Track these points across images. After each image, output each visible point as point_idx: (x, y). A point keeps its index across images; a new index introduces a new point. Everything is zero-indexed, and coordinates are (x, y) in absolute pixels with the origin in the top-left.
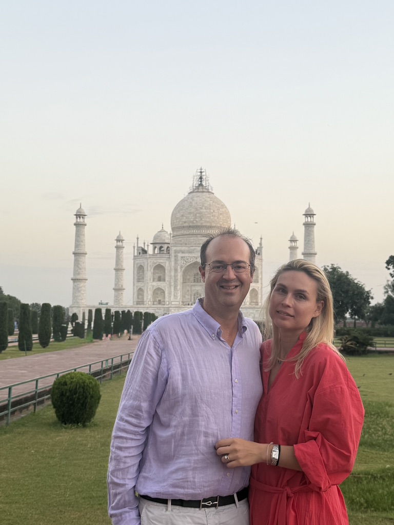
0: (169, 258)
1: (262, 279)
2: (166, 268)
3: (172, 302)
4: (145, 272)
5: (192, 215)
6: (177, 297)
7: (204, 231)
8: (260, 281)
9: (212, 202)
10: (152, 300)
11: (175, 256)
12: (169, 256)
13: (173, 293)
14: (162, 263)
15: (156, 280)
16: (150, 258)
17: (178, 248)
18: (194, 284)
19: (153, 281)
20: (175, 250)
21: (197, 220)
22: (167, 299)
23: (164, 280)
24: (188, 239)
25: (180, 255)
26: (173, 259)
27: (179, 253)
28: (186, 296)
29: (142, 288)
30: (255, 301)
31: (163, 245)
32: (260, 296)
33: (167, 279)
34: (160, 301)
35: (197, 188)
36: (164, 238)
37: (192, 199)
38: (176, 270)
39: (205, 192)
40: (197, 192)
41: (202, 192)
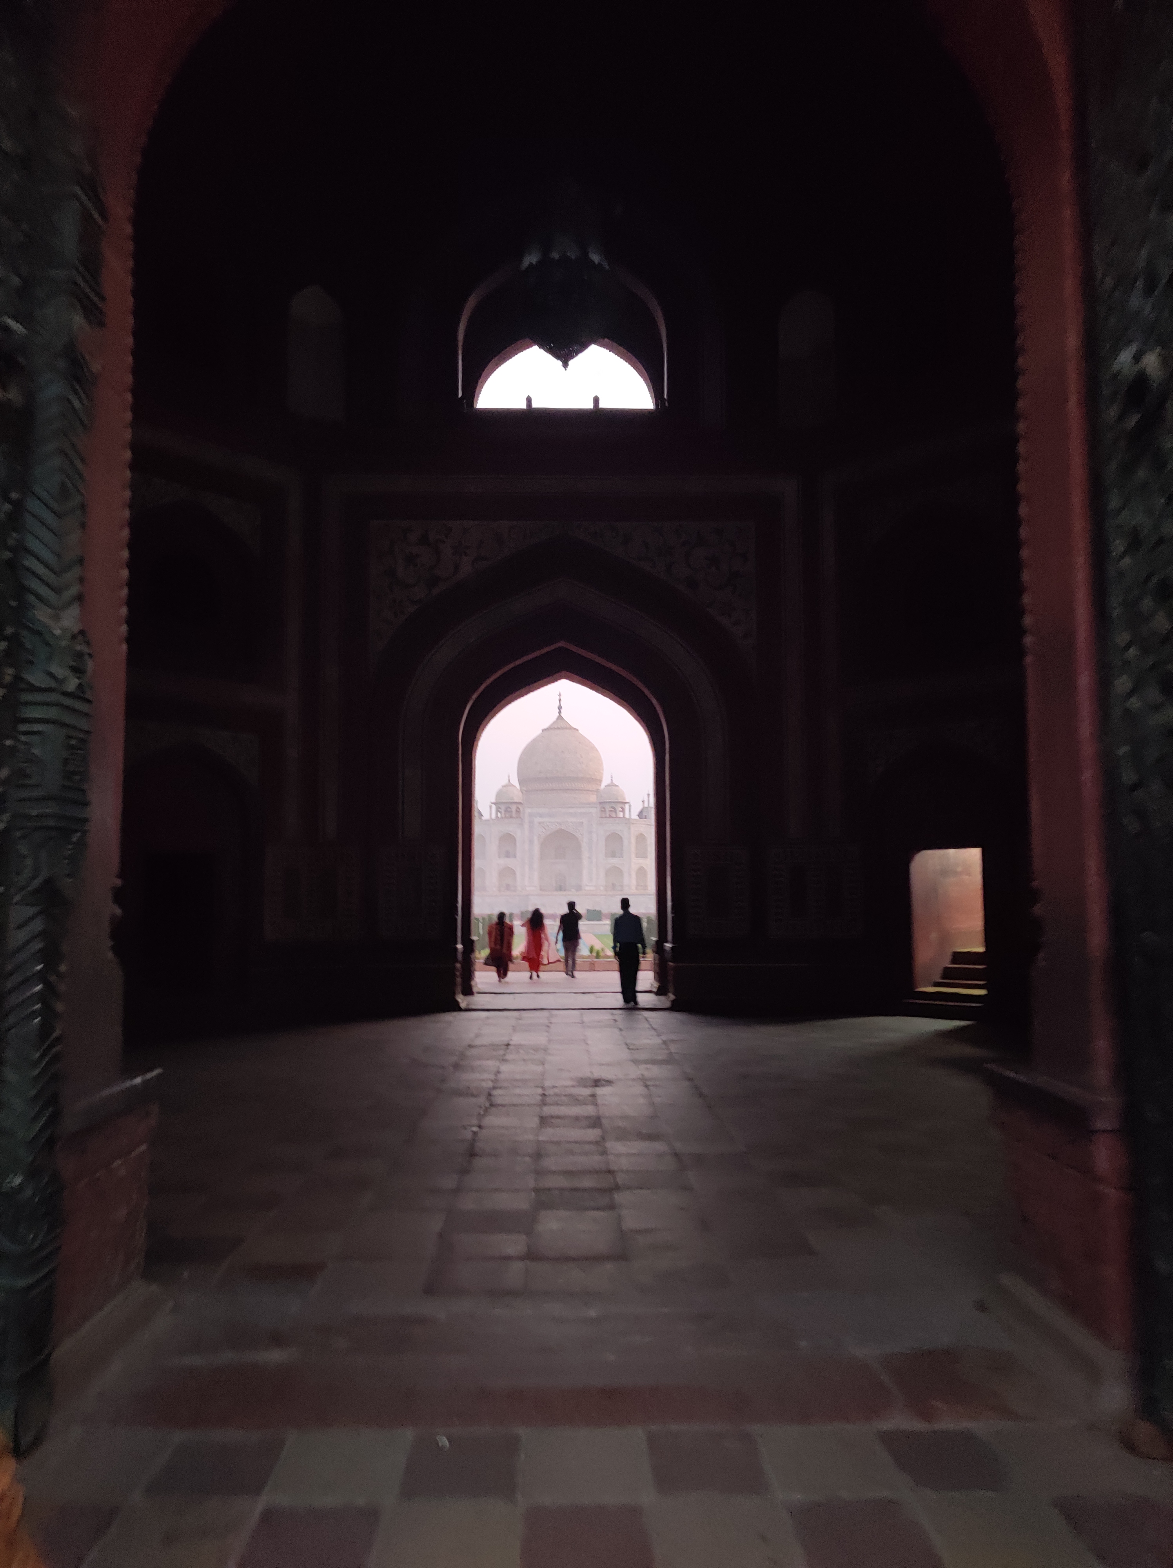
0: (521, 824)
2: (518, 838)
3: (525, 887)
5: (550, 762)
6: (534, 880)
7: (567, 785)
9: (576, 742)
10: (497, 885)
11: (529, 822)
12: (521, 821)
13: (527, 875)
14: (510, 831)
15: (502, 856)
17: (533, 810)
18: (554, 861)
19: (499, 857)
20: (529, 813)
21: (558, 768)
22: (519, 883)
23: (515, 856)
24: (544, 795)
25: (537, 820)
27: (535, 816)
28: (544, 878)
29: (483, 867)
30: (642, 884)
31: (509, 806)
32: (649, 877)
33: (518, 854)
34: (508, 885)
35: (554, 723)
36: (510, 795)
37: (548, 738)
38: (531, 842)
39: (566, 728)
40: (555, 728)
41: (562, 728)
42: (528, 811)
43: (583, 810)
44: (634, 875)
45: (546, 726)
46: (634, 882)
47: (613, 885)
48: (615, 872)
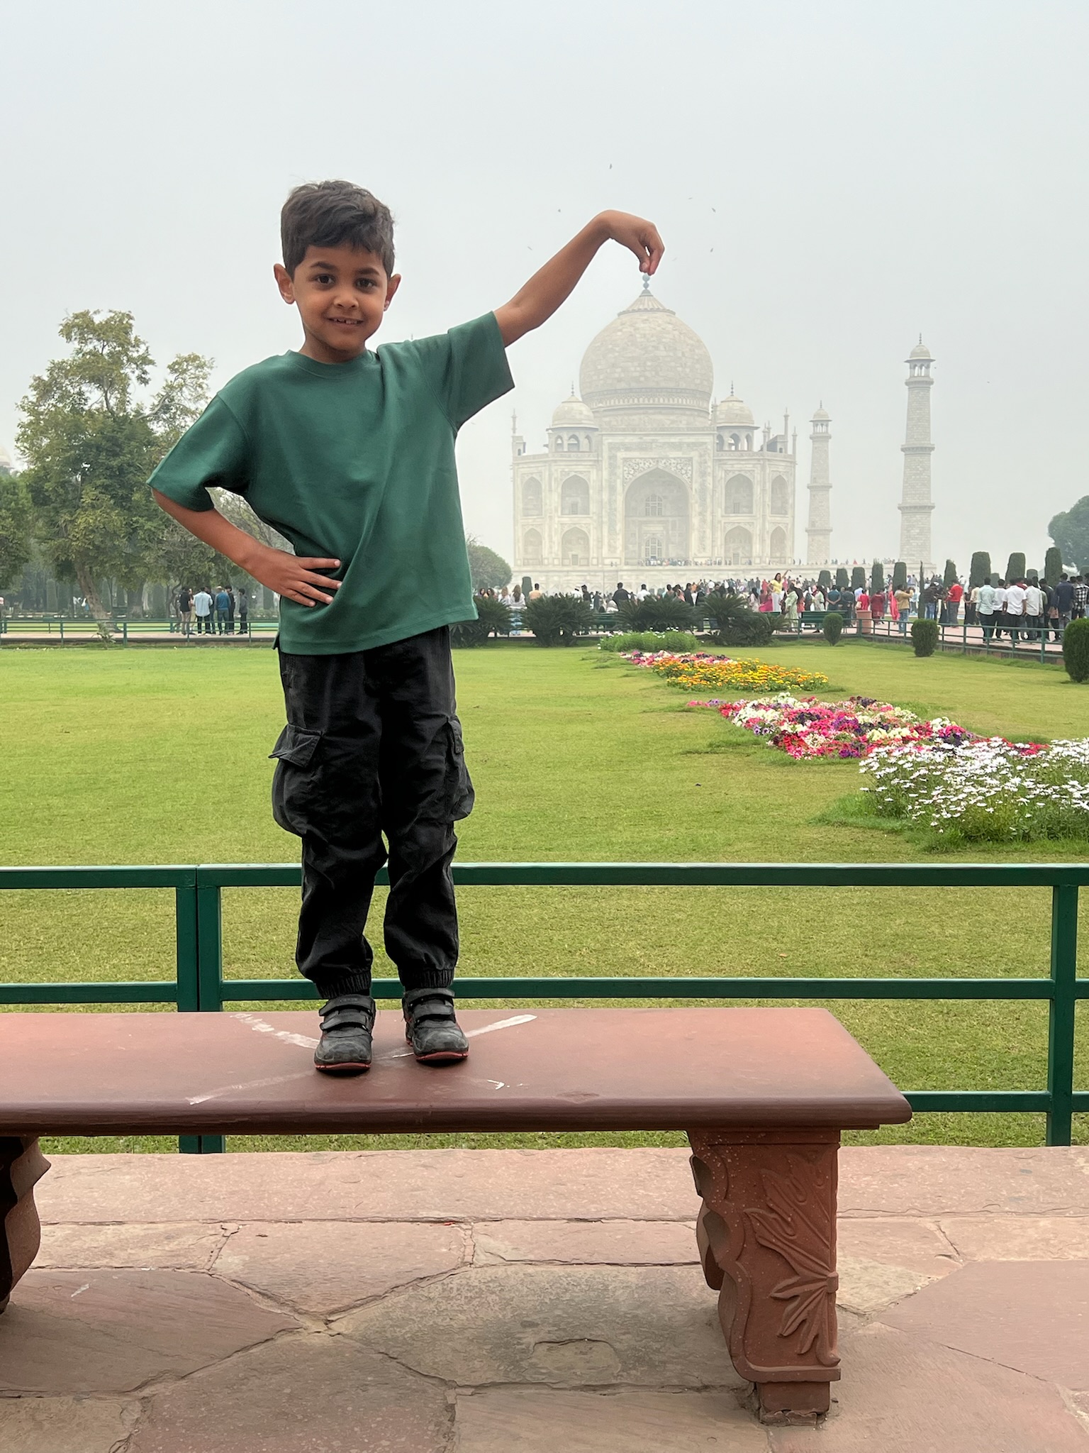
0: (598, 461)
1: (793, 506)
2: (591, 484)
3: (603, 559)
4: (543, 494)
5: (636, 364)
6: (615, 548)
7: (661, 401)
8: (790, 512)
9: (676, 333)
10: (560, 556)
11: (610, 458)
12: (598, 456)
13: (606, 540)
14: (581, 472)
15: (567, 512)
16: (555, 461)
17: (618, 440)
18: (645, 519)
19: (562, 514)
20: (611, 443)
21: (647, 374)
22: (593, 553)
23: (586, 511)
24: (626, 418)
25: (621, 455)
26: (605, 464)
27: (619, 449)
28: (631, 546)
29: (538, 529)
30: (778, 555)
31: (577, 434)
32: (788, 543)
33: (593, 507)
34: (575, 557)
35: (635, 303)
36: (578, 417)
37: (631, 326)
38: (612, 489)
39: (658, 310)
40: (639, 310)
41: (652, 310)
42: (607, 440)
43: (692, 439)
44: (768, 542)
45: (625, 309)
46: (768, 550)
47: (736, 555)
48: (739, 536)
